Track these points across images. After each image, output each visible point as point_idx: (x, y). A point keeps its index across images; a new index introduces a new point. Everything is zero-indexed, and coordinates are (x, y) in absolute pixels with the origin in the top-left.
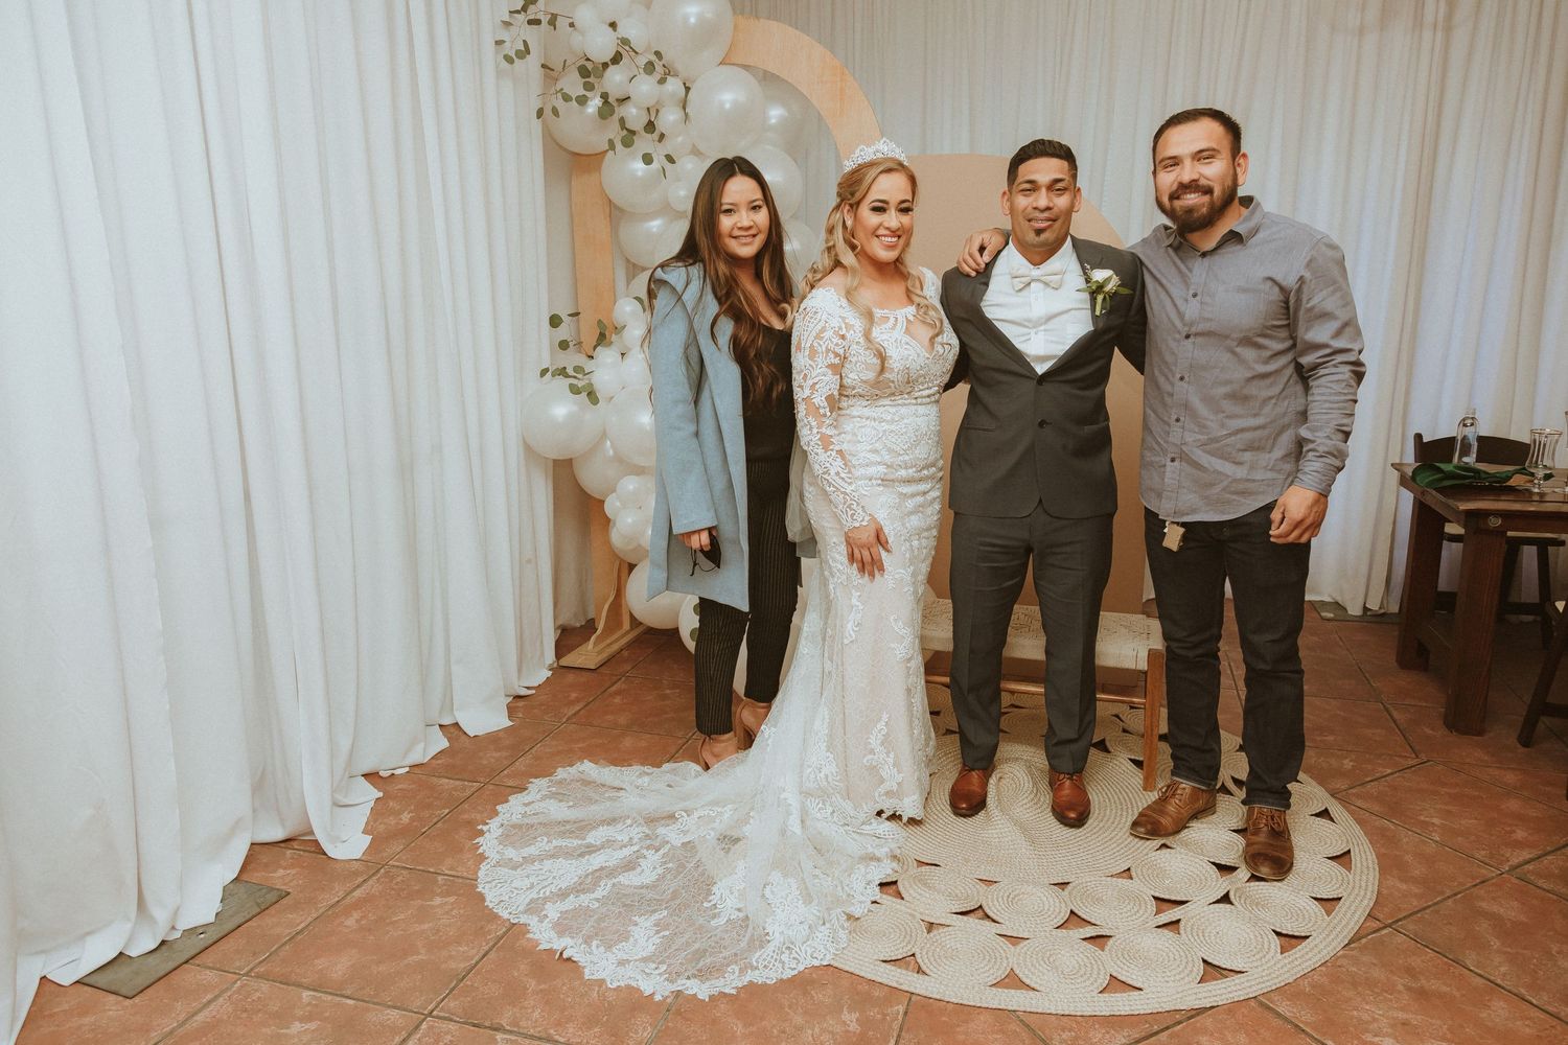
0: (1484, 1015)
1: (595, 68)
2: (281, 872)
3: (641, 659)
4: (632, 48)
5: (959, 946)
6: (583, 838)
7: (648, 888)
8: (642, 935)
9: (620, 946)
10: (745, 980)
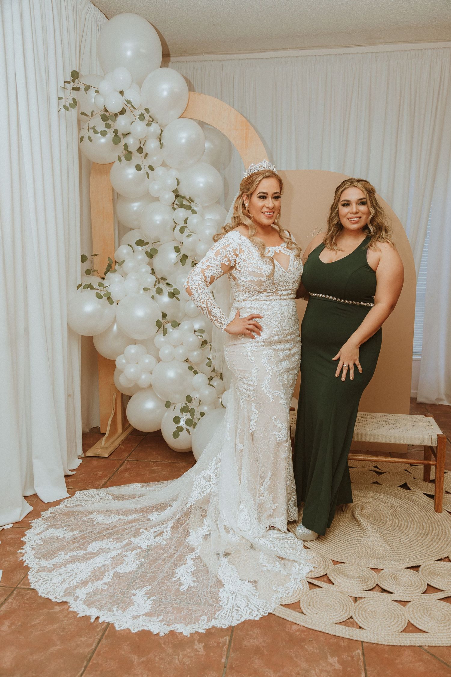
1: (111, 116)
3: (133, 450)
4: (132, 106)
5: (374, 609)
6: (86, 550)
7: (134, 573)
8: (141, 600)
9: (130, 609)
10: (210, 625)
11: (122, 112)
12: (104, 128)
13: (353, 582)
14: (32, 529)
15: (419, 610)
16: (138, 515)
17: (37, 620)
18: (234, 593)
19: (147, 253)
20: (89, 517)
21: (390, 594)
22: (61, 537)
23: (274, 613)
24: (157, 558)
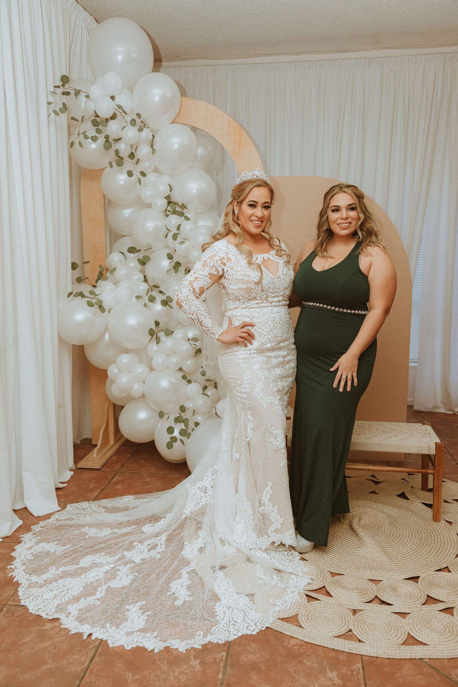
1: (102, 121)
3: (125, 461)
4: (123, 111)
5: (373, 622)
6: (78, 564)
7: (128, 588)
8: (135, 616)
9: (124, 624)
10: (207, 640)
11: (113, 117)
12: (94, 134)
13: (352, 594)
14: (21, 544)
15: (419, 622)
16: (131, 528)
17: (28, 638)
18: (230, 607)
19: (139, 260)
20: (81, 531)
21: (389, 606)
22: (52, 551)
23: (271, 627)
24: (151, 572)
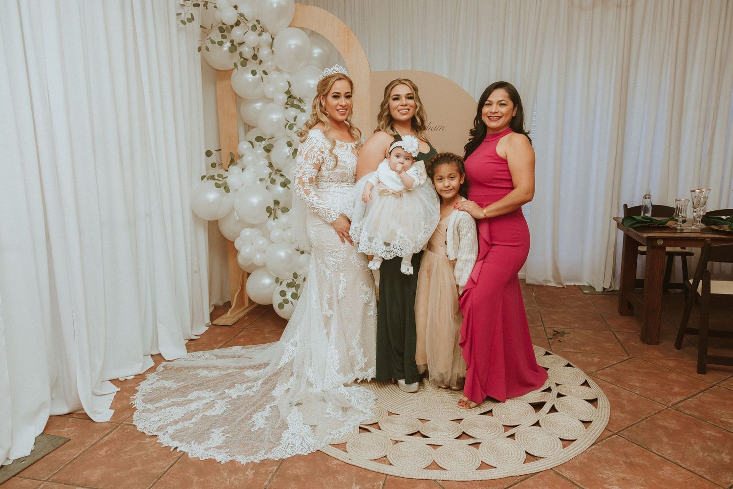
0: (660, 473)
1: (227, 28)
2: (66, 429)
3: (254, 320)
4: (245, 18)
5: (408, 450)
6: (186, 397)
7: (218, 416)
8: (216, 437)
9: (205, 443)
10: (266, 457)
11: (238, 23)
12: (221, 39)
17: (129, 448)
18: (294, 434)
19: (264, 148)
20: (195, 372)
21: (425, 438)
22: (168, 387)
23: (321, 450)
24: (241, 406)
